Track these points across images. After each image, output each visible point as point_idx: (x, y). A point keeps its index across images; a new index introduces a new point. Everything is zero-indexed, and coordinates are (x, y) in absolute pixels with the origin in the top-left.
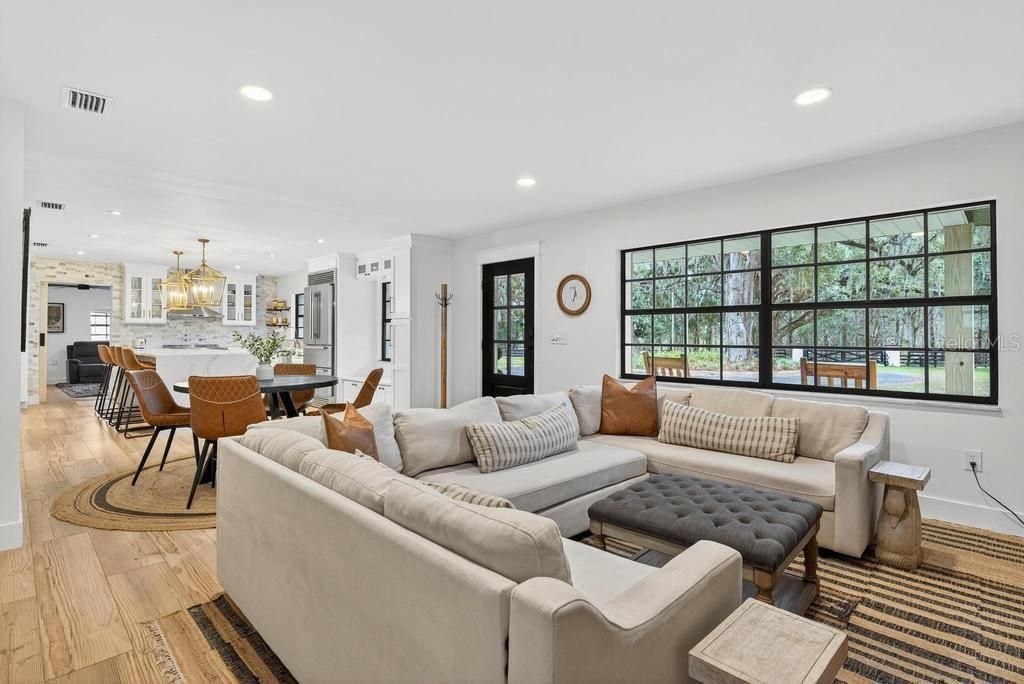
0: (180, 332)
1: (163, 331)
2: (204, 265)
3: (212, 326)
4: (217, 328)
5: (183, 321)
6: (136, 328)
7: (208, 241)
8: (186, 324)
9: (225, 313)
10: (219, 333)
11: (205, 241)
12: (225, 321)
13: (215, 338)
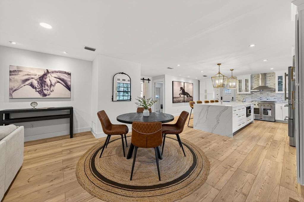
0: (259, 96)
1: (252, 96)
2: (219, 73)
3: (273, 94)
4: (275, 95)
5: (259, 92)
6: (243, 95)
7: (221, 64)
8: (261, 93)
9: (277, 89)
10: (276, 96)
11: (219, 64)
12: (277, 92)
13: (274, 98)
